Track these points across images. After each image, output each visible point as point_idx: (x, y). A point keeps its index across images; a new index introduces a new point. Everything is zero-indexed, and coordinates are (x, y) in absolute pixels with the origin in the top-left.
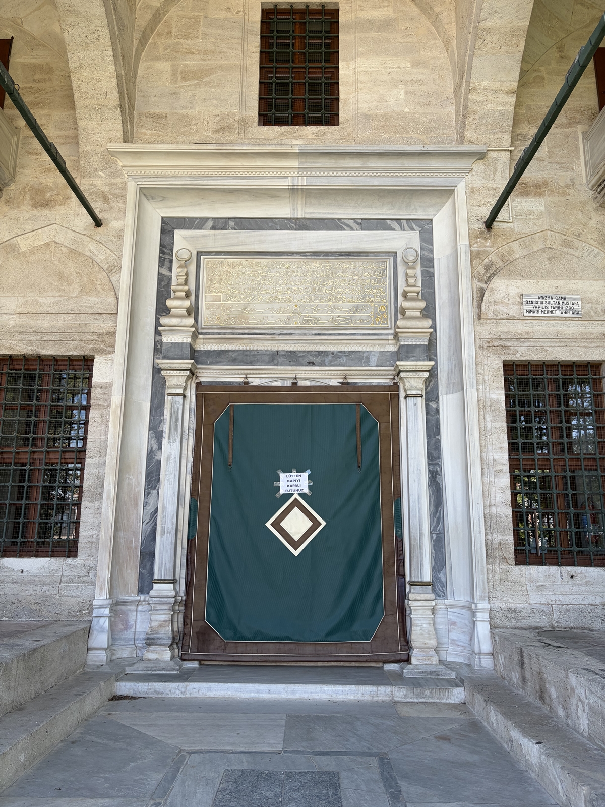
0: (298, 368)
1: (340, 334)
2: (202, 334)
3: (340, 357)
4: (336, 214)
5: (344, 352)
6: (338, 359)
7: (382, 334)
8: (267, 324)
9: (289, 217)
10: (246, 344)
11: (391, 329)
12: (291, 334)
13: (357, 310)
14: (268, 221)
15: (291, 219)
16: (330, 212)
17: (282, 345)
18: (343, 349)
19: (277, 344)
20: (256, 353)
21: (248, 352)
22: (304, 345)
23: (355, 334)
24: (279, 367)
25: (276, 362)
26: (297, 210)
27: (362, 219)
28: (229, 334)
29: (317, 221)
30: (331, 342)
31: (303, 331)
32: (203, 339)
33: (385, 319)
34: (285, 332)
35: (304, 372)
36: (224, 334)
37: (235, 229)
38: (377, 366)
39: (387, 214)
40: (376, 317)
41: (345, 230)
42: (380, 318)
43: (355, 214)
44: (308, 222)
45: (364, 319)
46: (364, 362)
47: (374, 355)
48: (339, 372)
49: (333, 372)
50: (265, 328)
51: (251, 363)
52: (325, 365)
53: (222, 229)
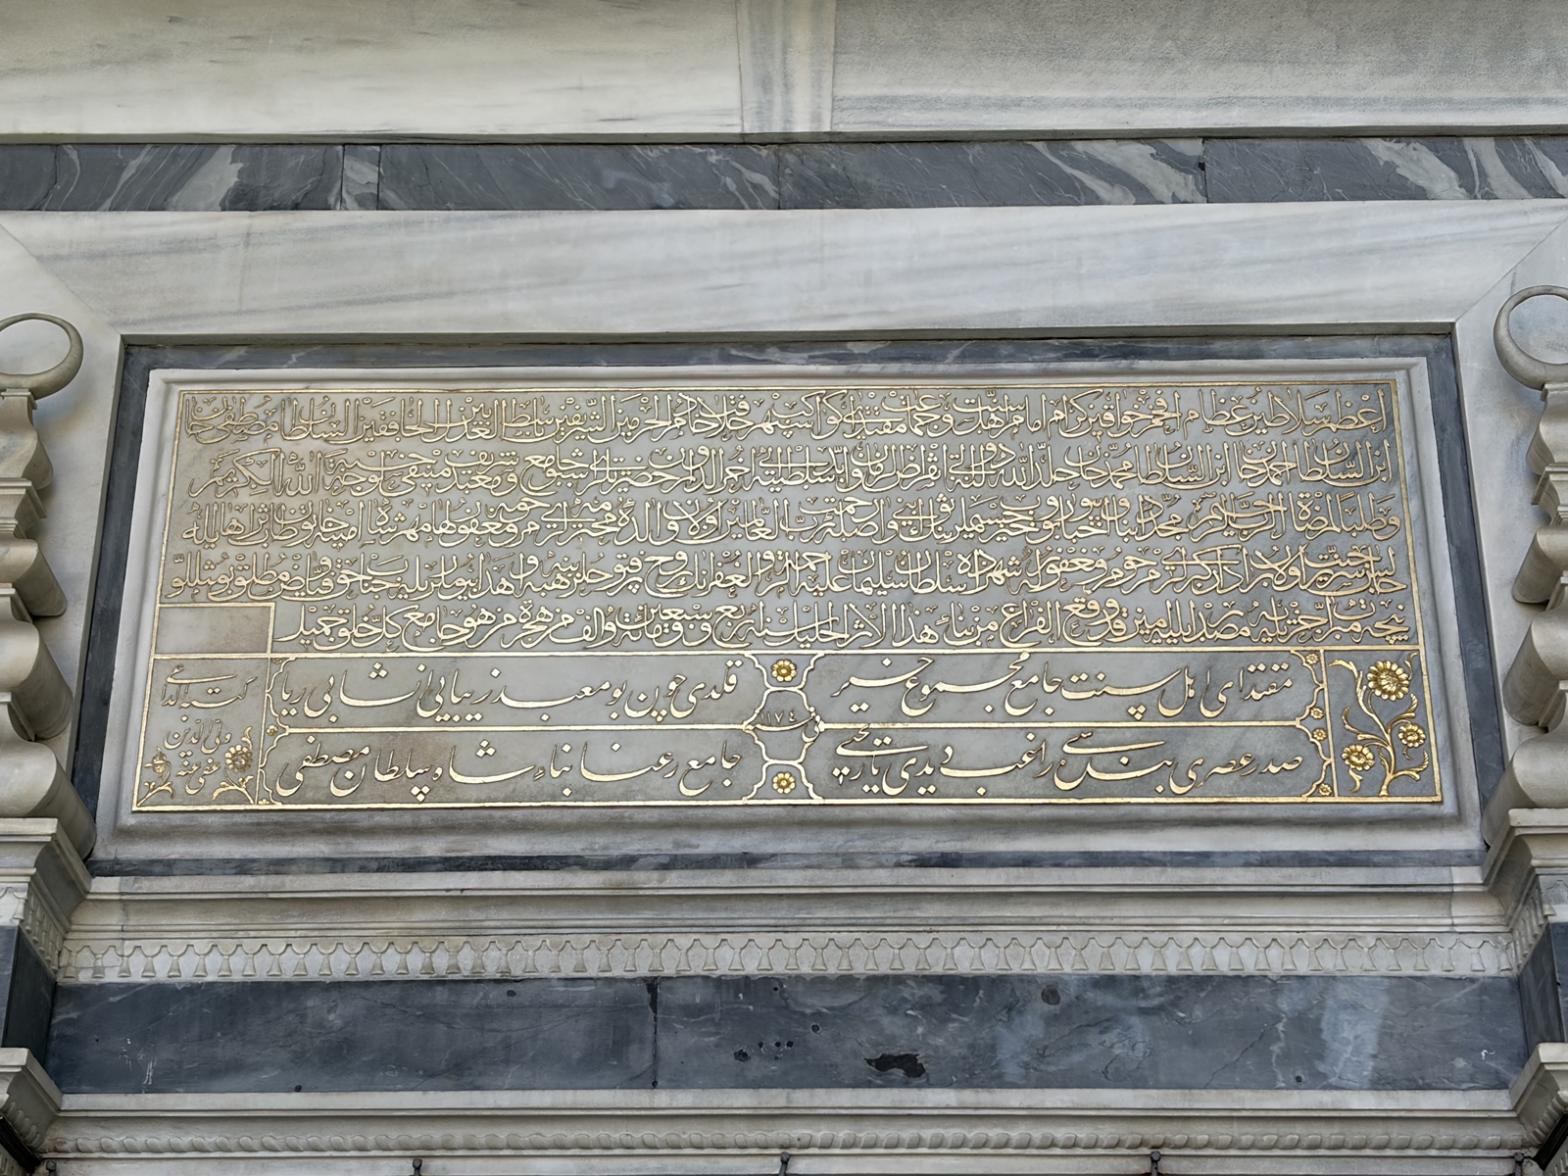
0: (803, 1098)
1: (1094, 860)
2: (115, 869)
3: (1105, 1021)
4: (1039, 104)
5: (1133, 984)
6: (1093, 1038)
7: (1396, 859)
8: (577, 794)
9: (733, 126)
10: (431, 932)
11: (1458, 820)
12: (749, 861)
13: (1207, 694)
14: (599, 156)
15: (744, 141)
16: (996, 92)
17: (684, 941)
18: (1121, 964)
19: (648, 928)
20: (497, 995)
21: (441, 995)
22: (844, 937)
23: (1202, 859)
24: (663, 1099)
25: (639, 1058)
26: (788, 87)
27: (1207, 136)
28: (313, 865)
29: (917, 155)
30: (1036, 912)
31: (836, 840)
32: (126, 903)
33: (1411, 755)
34: (709, 844)
35: (843, 1132)
36: (279, 866)
37: (380, 204)
38: (1381, 1082)
39: (1368, 103)
40: (1345, 739)
41: (1094, 200)
42: (1377, 752)
43: (1159, 103)
44: (854, 158)
45: (1261, 751)
46: (1286, 1058)
47: (1354, 1007)
48: (1107, 1132)
49: (1061, 1133)
50: (569, 817)
51: (459, 1072)
52: (999, 1082)
53: (296, 207)
